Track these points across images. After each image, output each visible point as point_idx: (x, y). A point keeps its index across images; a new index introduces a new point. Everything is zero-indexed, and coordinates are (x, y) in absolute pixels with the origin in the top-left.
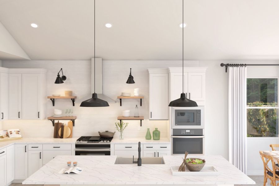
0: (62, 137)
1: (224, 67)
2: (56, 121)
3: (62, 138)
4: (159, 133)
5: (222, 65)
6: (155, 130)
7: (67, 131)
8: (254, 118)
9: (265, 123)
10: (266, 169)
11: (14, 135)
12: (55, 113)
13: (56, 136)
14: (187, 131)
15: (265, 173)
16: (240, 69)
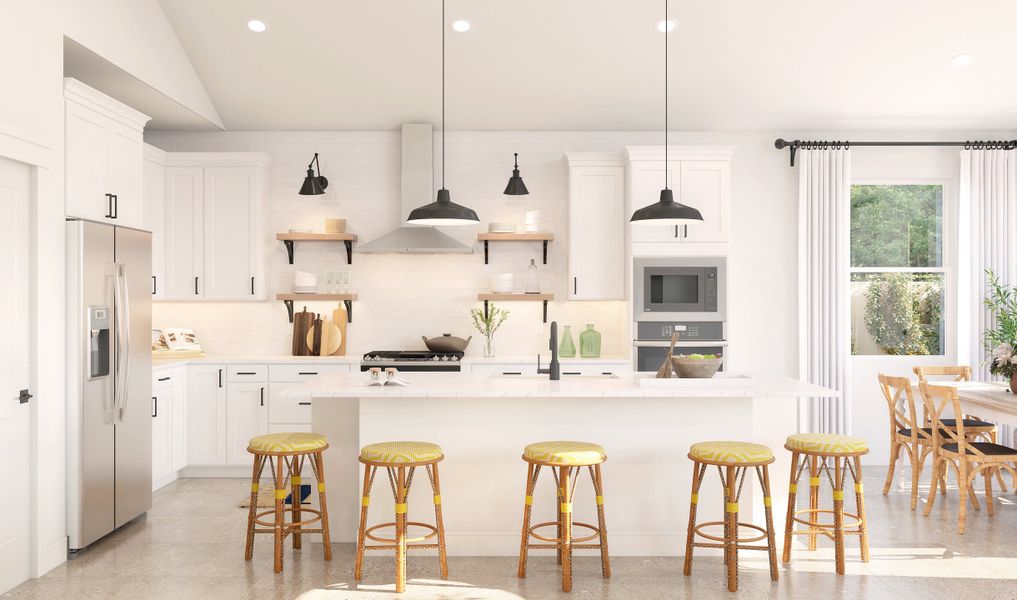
0: (316, 352)
1: (787, 150)
2: (298, 308)
3: (318, 355)
4: (598, 337)
5: (780, 144)
6: (586, 329)
7: (331, 338)
8: (884, 320)
9: (920, 334)
10: (895, 422)
11: (181, 344)
12: (298, 285)
13: (299, 349)
14: (678, 328)
15: (894, 432)
16: (830, 153)
